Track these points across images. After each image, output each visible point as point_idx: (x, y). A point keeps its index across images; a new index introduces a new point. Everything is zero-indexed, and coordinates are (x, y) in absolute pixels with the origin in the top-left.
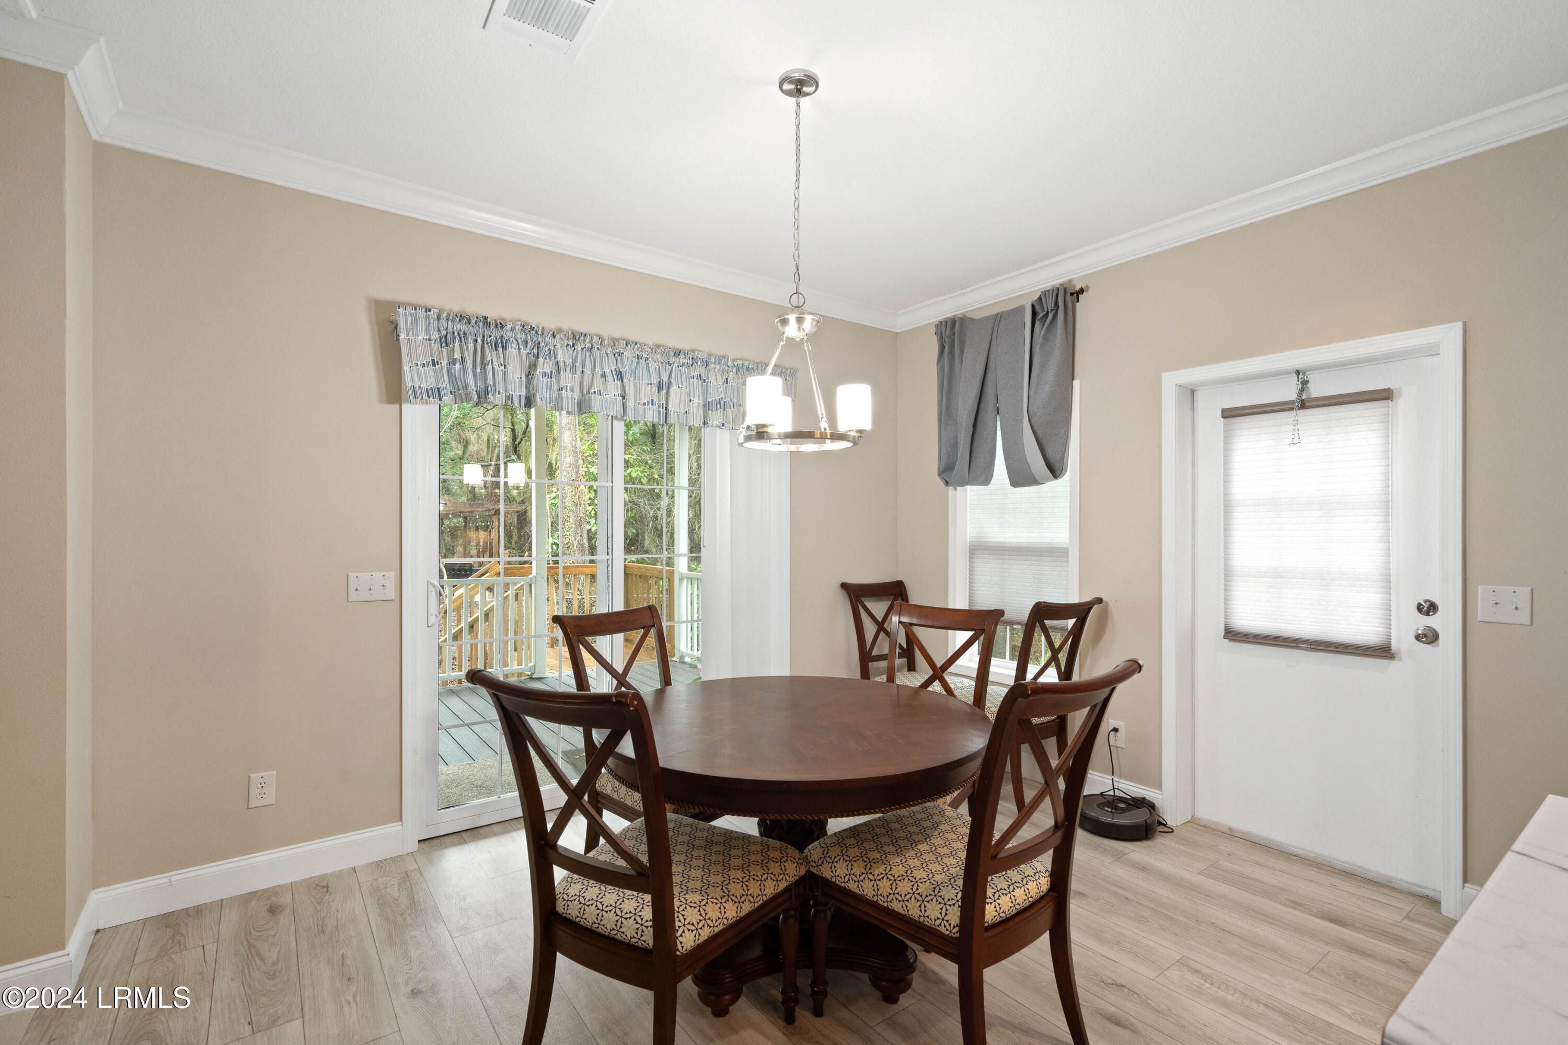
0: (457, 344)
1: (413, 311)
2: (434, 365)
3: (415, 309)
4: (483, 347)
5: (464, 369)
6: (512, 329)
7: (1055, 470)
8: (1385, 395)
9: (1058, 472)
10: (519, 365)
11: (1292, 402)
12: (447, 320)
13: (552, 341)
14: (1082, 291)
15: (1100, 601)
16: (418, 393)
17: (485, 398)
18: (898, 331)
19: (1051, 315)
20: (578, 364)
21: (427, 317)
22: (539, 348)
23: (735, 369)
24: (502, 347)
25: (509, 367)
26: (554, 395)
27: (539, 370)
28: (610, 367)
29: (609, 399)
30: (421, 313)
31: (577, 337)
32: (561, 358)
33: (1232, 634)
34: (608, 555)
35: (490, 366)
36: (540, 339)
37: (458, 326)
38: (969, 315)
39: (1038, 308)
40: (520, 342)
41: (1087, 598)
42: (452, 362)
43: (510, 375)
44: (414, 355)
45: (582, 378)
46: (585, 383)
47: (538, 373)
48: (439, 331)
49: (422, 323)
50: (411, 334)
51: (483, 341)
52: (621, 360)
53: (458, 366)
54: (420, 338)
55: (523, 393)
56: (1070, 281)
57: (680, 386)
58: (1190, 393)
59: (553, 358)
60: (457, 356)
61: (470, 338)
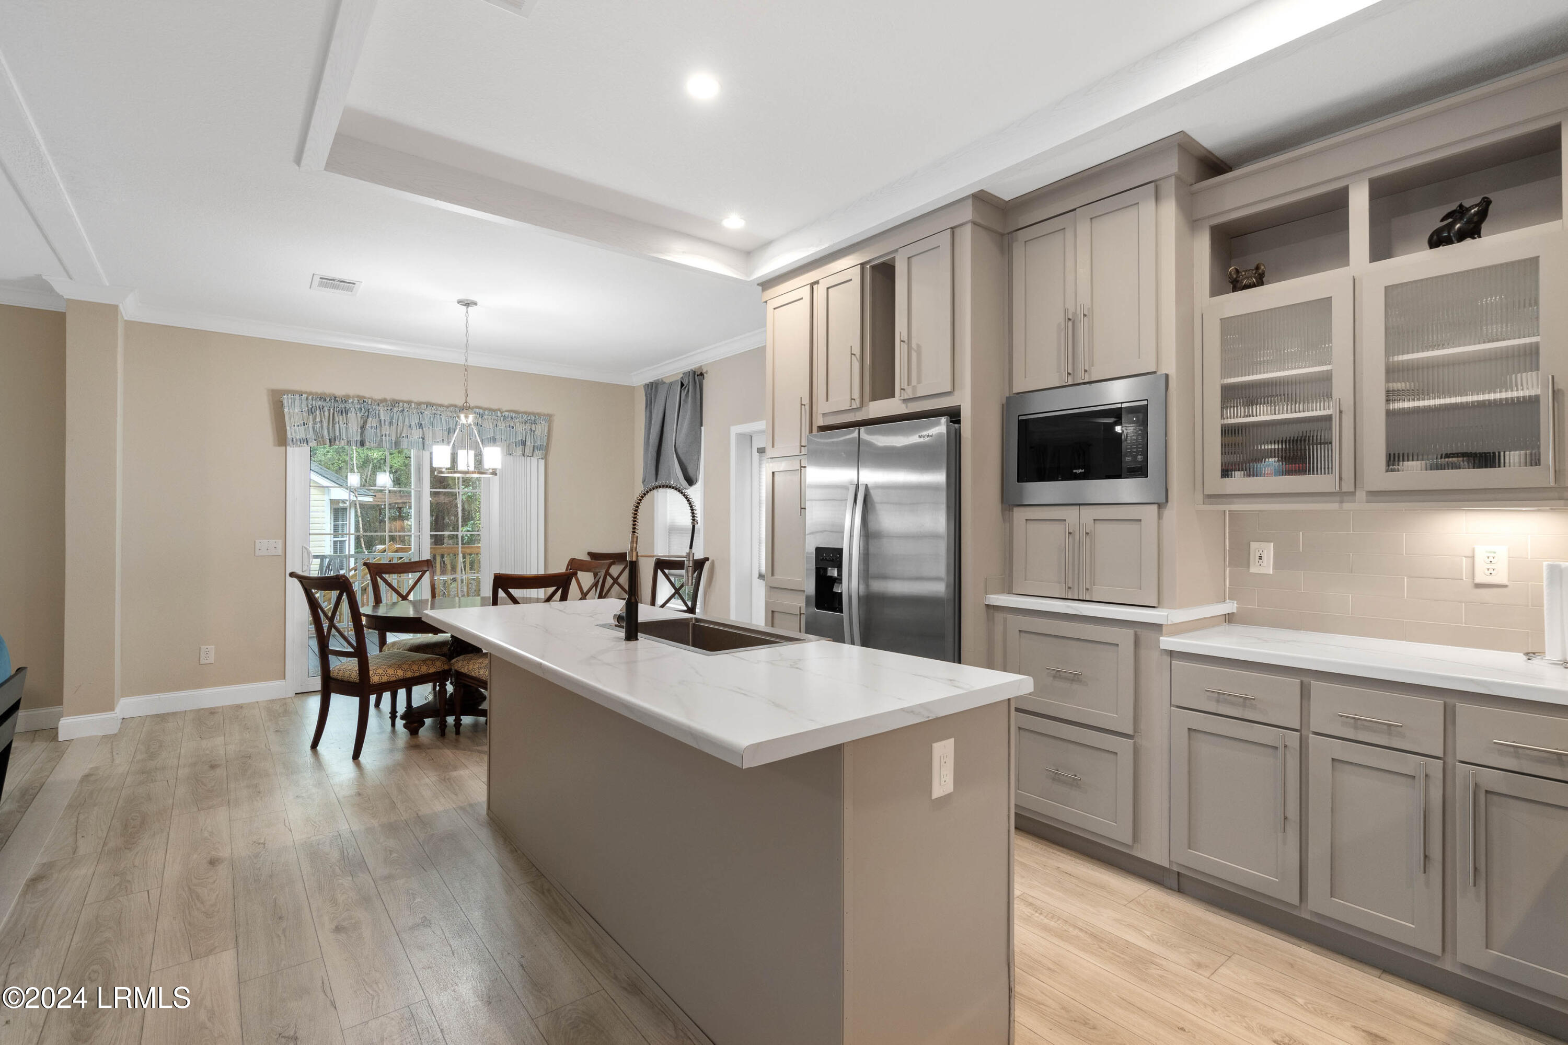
0: (318, 413)
1: (292, 396)
2: (304, 425)
3: (293, 395)
4: (334, 414)
5: (322, 427)
6: (352, 402)
10: (356, 422)
12: (312, 400)
13: (377, 408)
14: (705, 373)
15: (707, 559)
16: (295, 441)
17: (334, 443)
18: (635, 385)
20: (394, 421)
21: (301, 399)
22: (368, 412)
23: (502, 418)
24: (345, 413)
25: (349, 425)
26: (378, 439)
27: (368, 425)
28: (415, 421)
29: (413, 441)
30: (297, 397)
31: (395, 403)
32: (382, 418)
34: (419, 532)
35: (338, 425)
36: (370, 407)
37: (319, 403)
38: (660, 380)
39: (684, 381)
40: (357, 409)
42: (315, 423)
43: (350, 428)
44: (292, 420)
45: (397, 428)
46: (399, 431)
47: (367, 427)
48: (307, 406)
49: (297, 403)
50: (291, 409)
51: (334, 410)
52: (423, 417)
53: (318, 425)
54: (296, 411)
55: (359, 438)
57: (463, 430)
59: (377, 418)
60: (318, 419)
61: (326, 409)
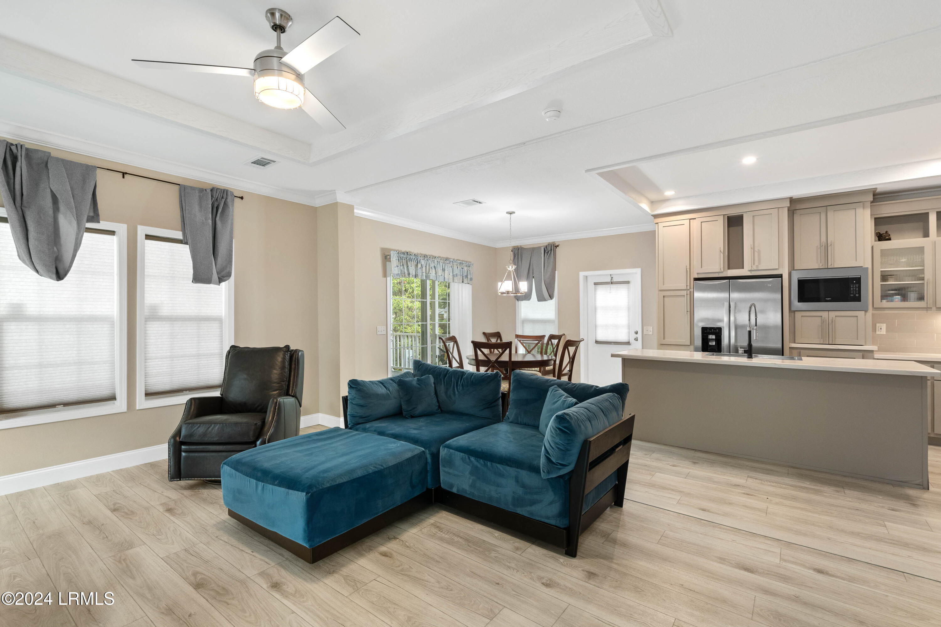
0: (401, 261)
1: (394, 252)
2: (397, 267)
4: (407, 261)
5: (404, 268)
6: (413, 255)
7: (551, 297)
8: (628, 282)
9: (552, 298)
11: (609, 282)
12: (401, 253)
13: (421, 258)
14: (558, 246)
15: (564, 334)
16: (395, 275)
17: (409, 276)
18: (497, 248)
19: (550, 252)
21: (397, 253)
23: (459, 264)
24: (411, 261)
25: (412, 267)
26: (421, 274)
28: (432, 265)
29: (433, 275)
31: (426, 256)
32: (422, 263)
33: (597, 342)
35: (409, 266)
36: (418, 258)
37: (403, 255)
38: (522, 246)
39: (546, 249)
40: (415, 259)
41: (561, 334)
43: (412, 269)
44: (394, 264)
46: (427, 270)
47: (418, 268)
48: (398, 257)
49: (395, 255)
51: (407, 259)
52: (434, 263)
53: (402, 267)
54: (395, 259)
55: (415, 274)
56: (554, 242)
58: (586, 277)
59: (420, 263)
60: (401, 264)
61: (404, 259)
